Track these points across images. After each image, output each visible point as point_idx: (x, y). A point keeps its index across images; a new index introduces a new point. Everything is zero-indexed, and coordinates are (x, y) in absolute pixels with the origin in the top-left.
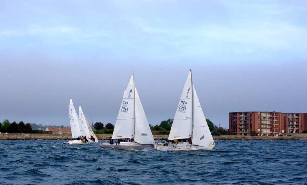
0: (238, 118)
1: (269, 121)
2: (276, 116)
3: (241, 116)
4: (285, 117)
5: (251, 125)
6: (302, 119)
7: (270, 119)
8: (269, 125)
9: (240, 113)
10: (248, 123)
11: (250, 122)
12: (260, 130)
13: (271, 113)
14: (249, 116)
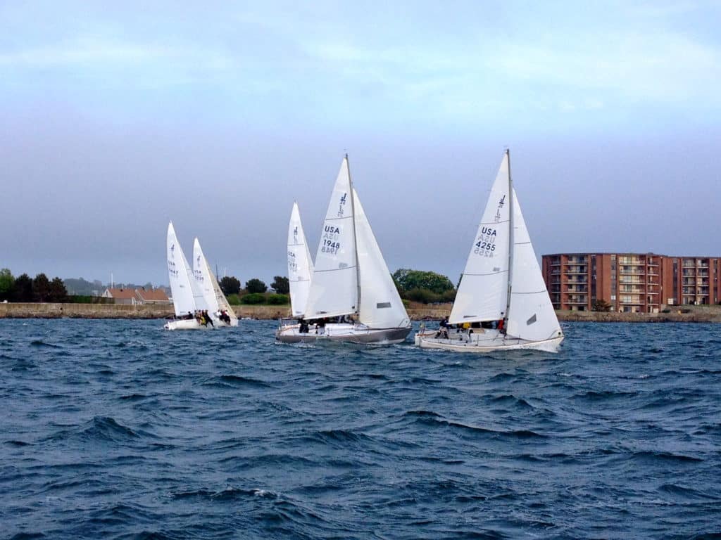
0: (563, 268)
1: (638, 277)
2: (654, 263)
3: (570, 263)
4: (675, 266)
5: (593, 286)
6: (716, 270)
7: (639, 271)
8: (638, 286)
9: (569, 257)
10: (587, 281)
11: (592, 278)
12: (615, 297)
13: (642, 257)
14: (589, 265)
